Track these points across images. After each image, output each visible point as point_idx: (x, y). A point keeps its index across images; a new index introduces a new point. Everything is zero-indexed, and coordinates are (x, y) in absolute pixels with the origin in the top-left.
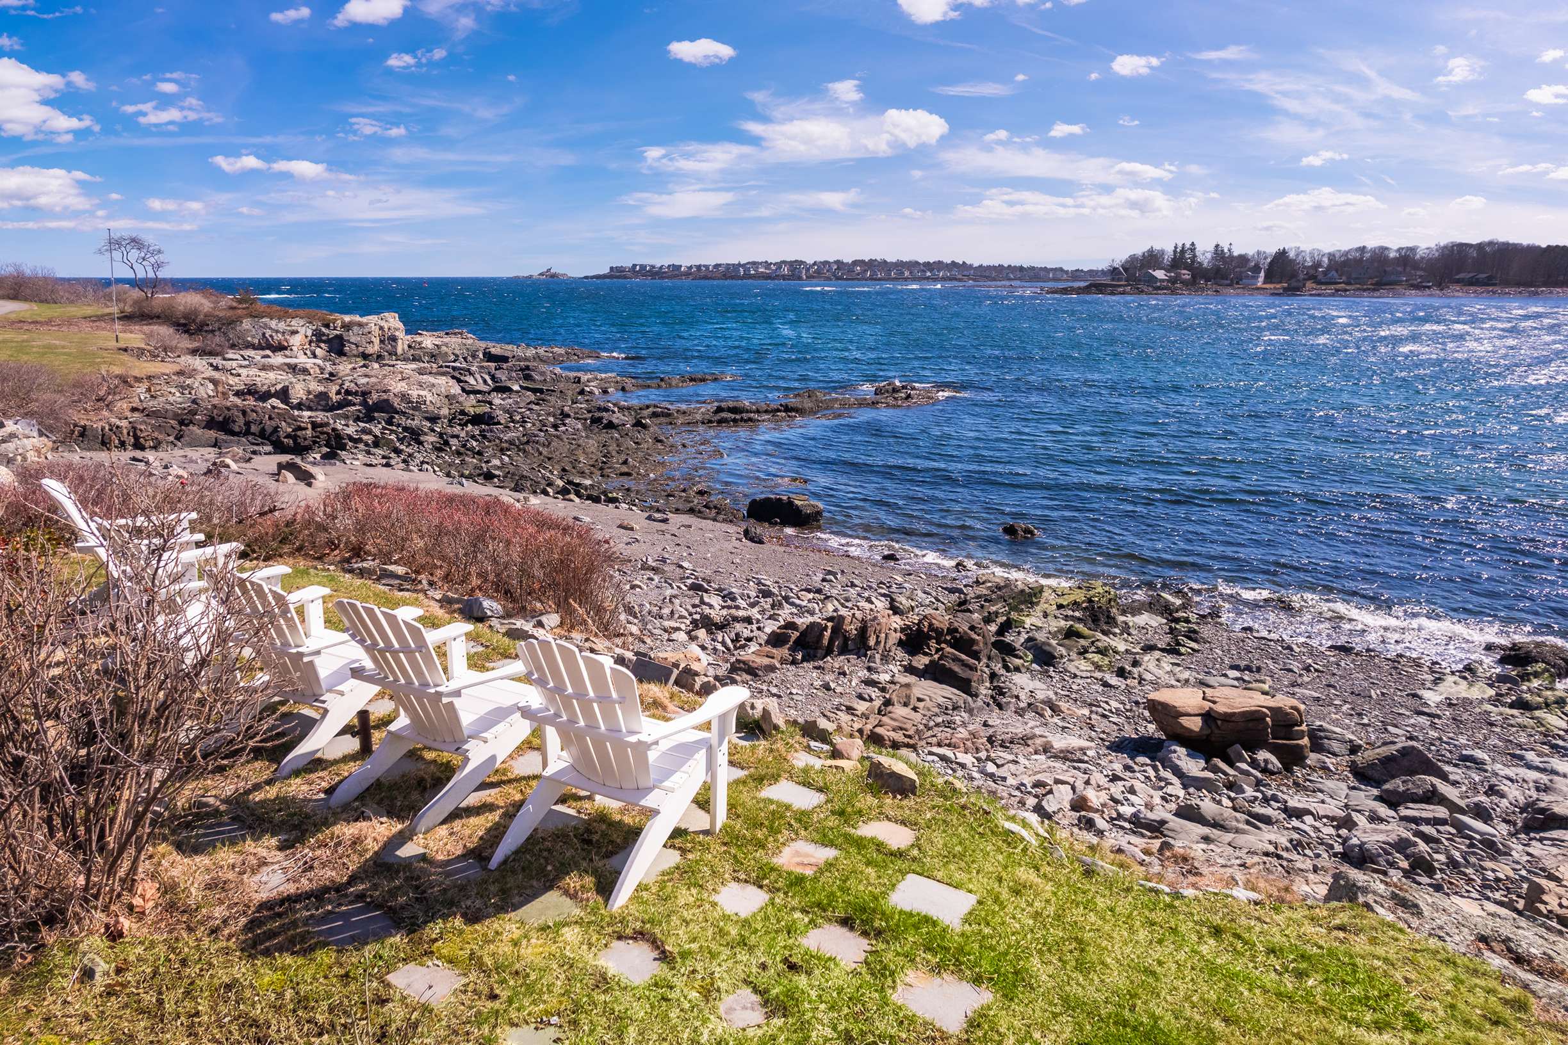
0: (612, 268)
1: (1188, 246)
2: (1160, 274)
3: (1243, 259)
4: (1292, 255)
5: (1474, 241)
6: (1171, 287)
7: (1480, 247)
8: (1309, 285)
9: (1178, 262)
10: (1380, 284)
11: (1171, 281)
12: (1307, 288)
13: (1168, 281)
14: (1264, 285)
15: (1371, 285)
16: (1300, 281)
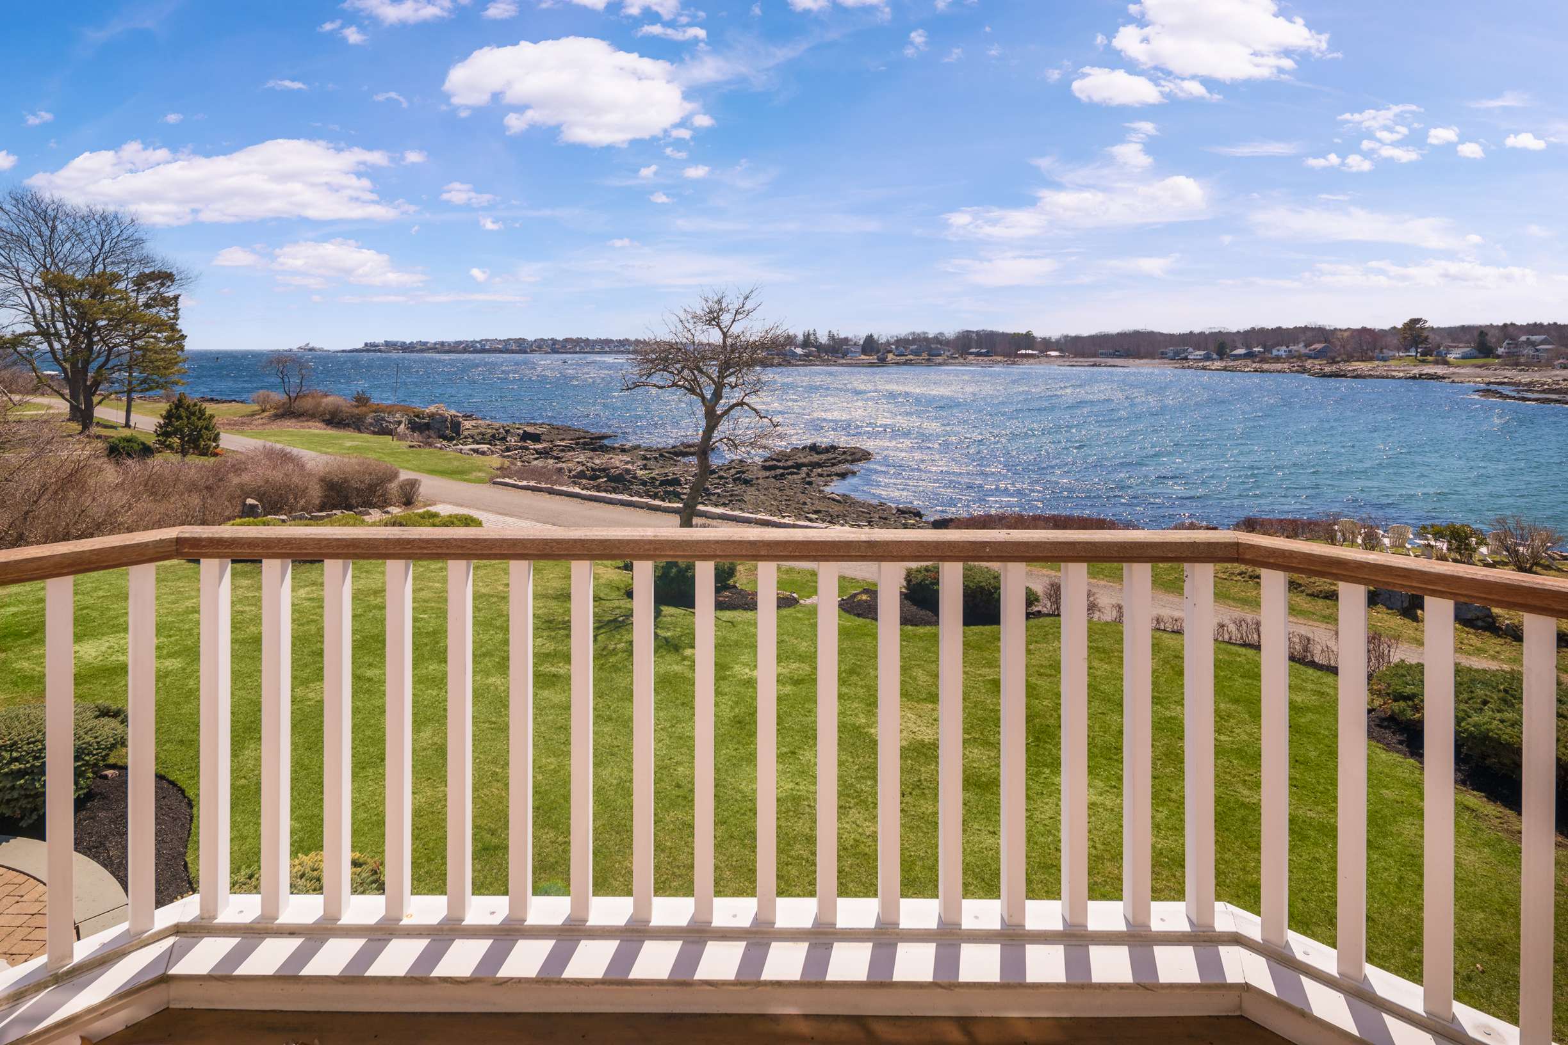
0: (366, 344)
1: (811, 332)
2: (799, 351)
3: (846, 340)
4: (876, 337)
5: (975, 330)
6: (807, 360)
7: (977, 333)
8: (890, 356)
9: (807, 342)
10: (929, 355)
11: (807, 355)
12: (889, 358)
13: (805, 355)
14: (863, 357)
15: (925, 356)
16: (883, 354)
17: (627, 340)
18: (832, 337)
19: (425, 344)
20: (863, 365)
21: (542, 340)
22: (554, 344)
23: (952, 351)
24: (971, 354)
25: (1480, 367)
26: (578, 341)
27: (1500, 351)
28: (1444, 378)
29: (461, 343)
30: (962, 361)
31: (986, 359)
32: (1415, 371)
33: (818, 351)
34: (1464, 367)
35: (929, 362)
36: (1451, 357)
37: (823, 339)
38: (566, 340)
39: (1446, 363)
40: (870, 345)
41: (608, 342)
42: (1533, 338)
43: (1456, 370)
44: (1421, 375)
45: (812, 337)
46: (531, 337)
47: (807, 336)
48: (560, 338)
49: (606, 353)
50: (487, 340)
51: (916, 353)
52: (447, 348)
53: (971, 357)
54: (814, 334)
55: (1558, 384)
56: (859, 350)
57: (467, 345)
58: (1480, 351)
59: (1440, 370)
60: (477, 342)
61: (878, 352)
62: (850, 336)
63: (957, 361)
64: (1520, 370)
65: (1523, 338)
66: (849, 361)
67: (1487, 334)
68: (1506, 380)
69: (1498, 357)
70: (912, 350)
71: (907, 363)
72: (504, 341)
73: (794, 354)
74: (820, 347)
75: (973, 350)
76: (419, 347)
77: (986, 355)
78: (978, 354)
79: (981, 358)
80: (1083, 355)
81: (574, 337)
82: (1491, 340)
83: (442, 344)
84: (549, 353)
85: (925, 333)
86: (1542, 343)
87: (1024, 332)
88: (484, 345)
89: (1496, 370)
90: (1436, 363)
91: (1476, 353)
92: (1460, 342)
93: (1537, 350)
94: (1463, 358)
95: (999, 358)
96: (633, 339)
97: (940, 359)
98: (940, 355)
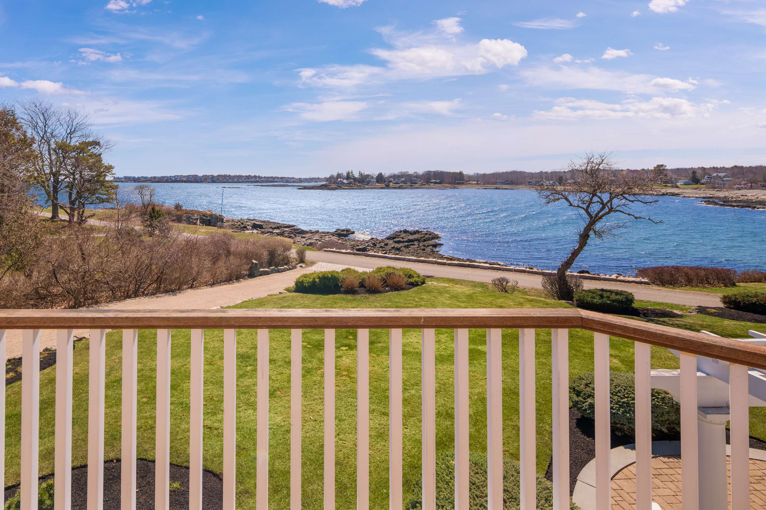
1: (350, 171)
2: (345, 181)
3: (368, 176)
4: (383, 174)
6: (350, 186)
8: (391, 184)
9: (348, 177)
10: (411, 183)
11: (349, 183)
12: (391, 185)
13: (348, 184)
14: (377, 184)
15: (409, 184)
16: (388, 183)
17: (250, 176)
18: (361, 174)
19: (146, 178)
20: (378, 188)
21: (206, 175)
22: (212, 178)
23: (422, 181)
24: (432, 183)
25: (696, 189)
26: (225, 176)
27: (703, 181)
28: (679, 195)
29: (165, 177)
30: (428, 186)
31: (440, 185)
32: (663, 191)
33: (354, 181)
34: (687, 189)
35: (411, 187)
36: (678, 184)
37: (357, 175)
38: (219, 176)
39: (677, 187)
40: (380, 179)
41: (240, 177)
42: (720, 174)
43: (684, 191)
44: (667, 193)
45: (351, 174)
46: (200, 174)
47: (348, 174)
48: (215, 175)
49: (240, 182)
50: (178, 176)
51: (404, 182)
52: (157, 180)
53: (432, 184)
54: (352, 173)
55: (739, 198)
56: (375, 180)
57: (168, 179)
58: (693, 181)
59: (676, 191)
60: (172, 177)
61: (385, 182)
62: (370, 173)
63: (425, 186)
64: (717, 191)
65: (715, 174)
66: (371, 187)
67: (696, 173)
68: (711, 196)
69: (703, 184)
70: (402, 181)
71: (400, 188)
72: (187, 176)
73: (343, 183)
74: (355, 179)
75: (432, 181)
76: (142, 179)
77: (440, 183)
78: (436, 183)
79: (437, 185)
80: (488, 183)
81: (223, 174)
82: (698, 175)
83: (155, 178)
84: (211, 182)
85: (407, 172)
86: (725, 177)
87: (459, 172)
88: (177, 178)
89: (704, 190)
90: (672, 187)
91: (691, 182)
92: (682, 177)
93: (723, 181)
94: (685, 184)
95: (447, 185)
96: (253, 175)
97: (417, 185)
98: (416, 183)
